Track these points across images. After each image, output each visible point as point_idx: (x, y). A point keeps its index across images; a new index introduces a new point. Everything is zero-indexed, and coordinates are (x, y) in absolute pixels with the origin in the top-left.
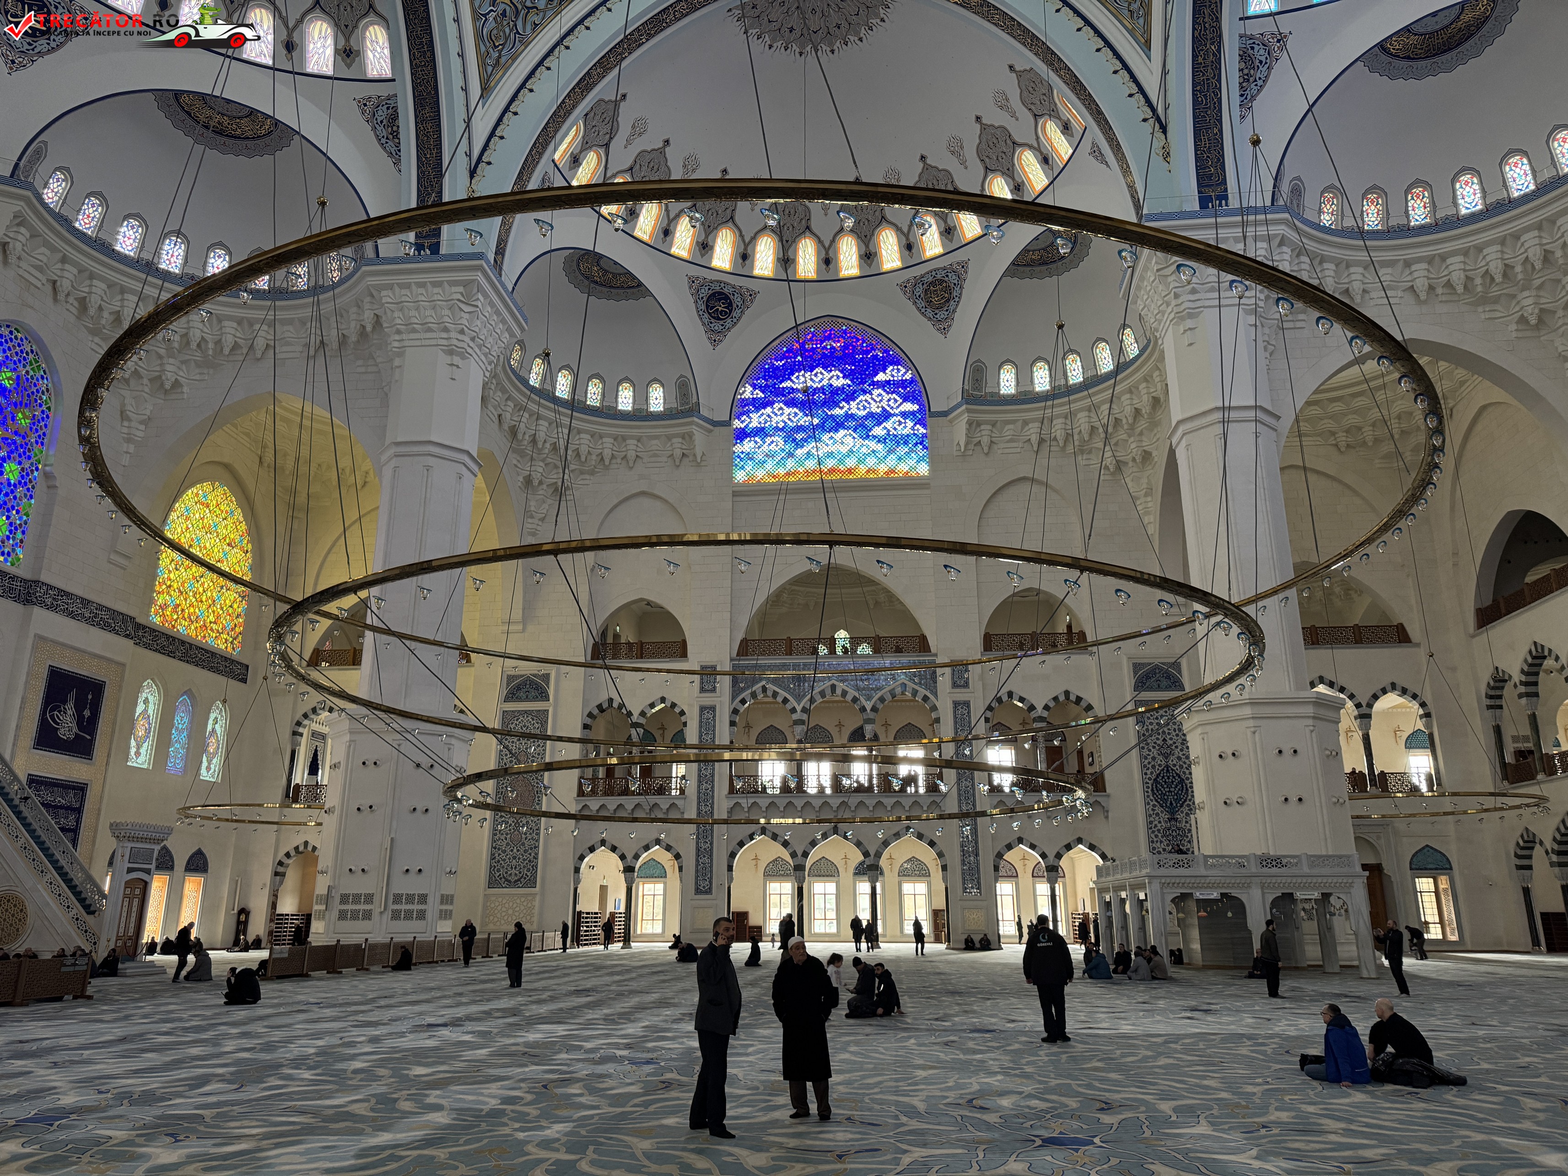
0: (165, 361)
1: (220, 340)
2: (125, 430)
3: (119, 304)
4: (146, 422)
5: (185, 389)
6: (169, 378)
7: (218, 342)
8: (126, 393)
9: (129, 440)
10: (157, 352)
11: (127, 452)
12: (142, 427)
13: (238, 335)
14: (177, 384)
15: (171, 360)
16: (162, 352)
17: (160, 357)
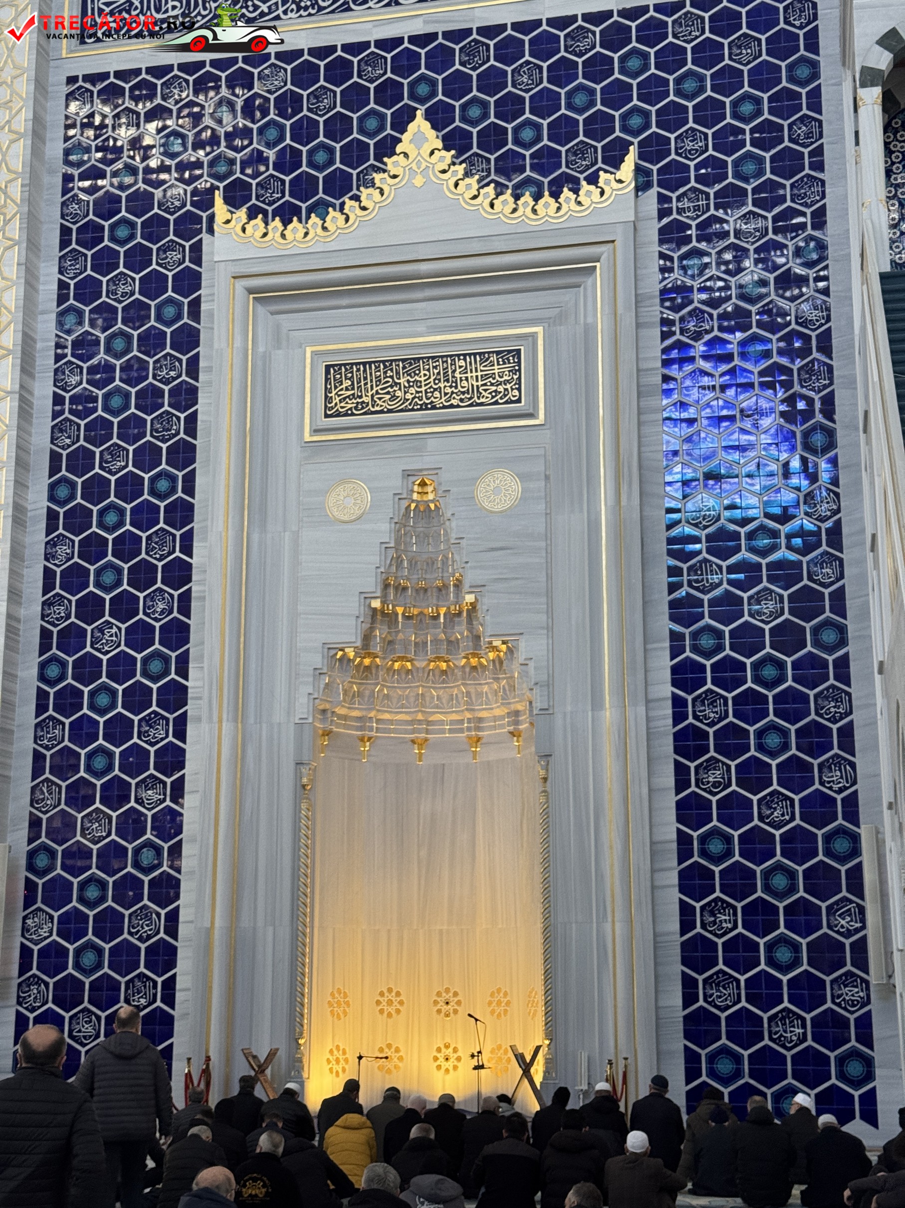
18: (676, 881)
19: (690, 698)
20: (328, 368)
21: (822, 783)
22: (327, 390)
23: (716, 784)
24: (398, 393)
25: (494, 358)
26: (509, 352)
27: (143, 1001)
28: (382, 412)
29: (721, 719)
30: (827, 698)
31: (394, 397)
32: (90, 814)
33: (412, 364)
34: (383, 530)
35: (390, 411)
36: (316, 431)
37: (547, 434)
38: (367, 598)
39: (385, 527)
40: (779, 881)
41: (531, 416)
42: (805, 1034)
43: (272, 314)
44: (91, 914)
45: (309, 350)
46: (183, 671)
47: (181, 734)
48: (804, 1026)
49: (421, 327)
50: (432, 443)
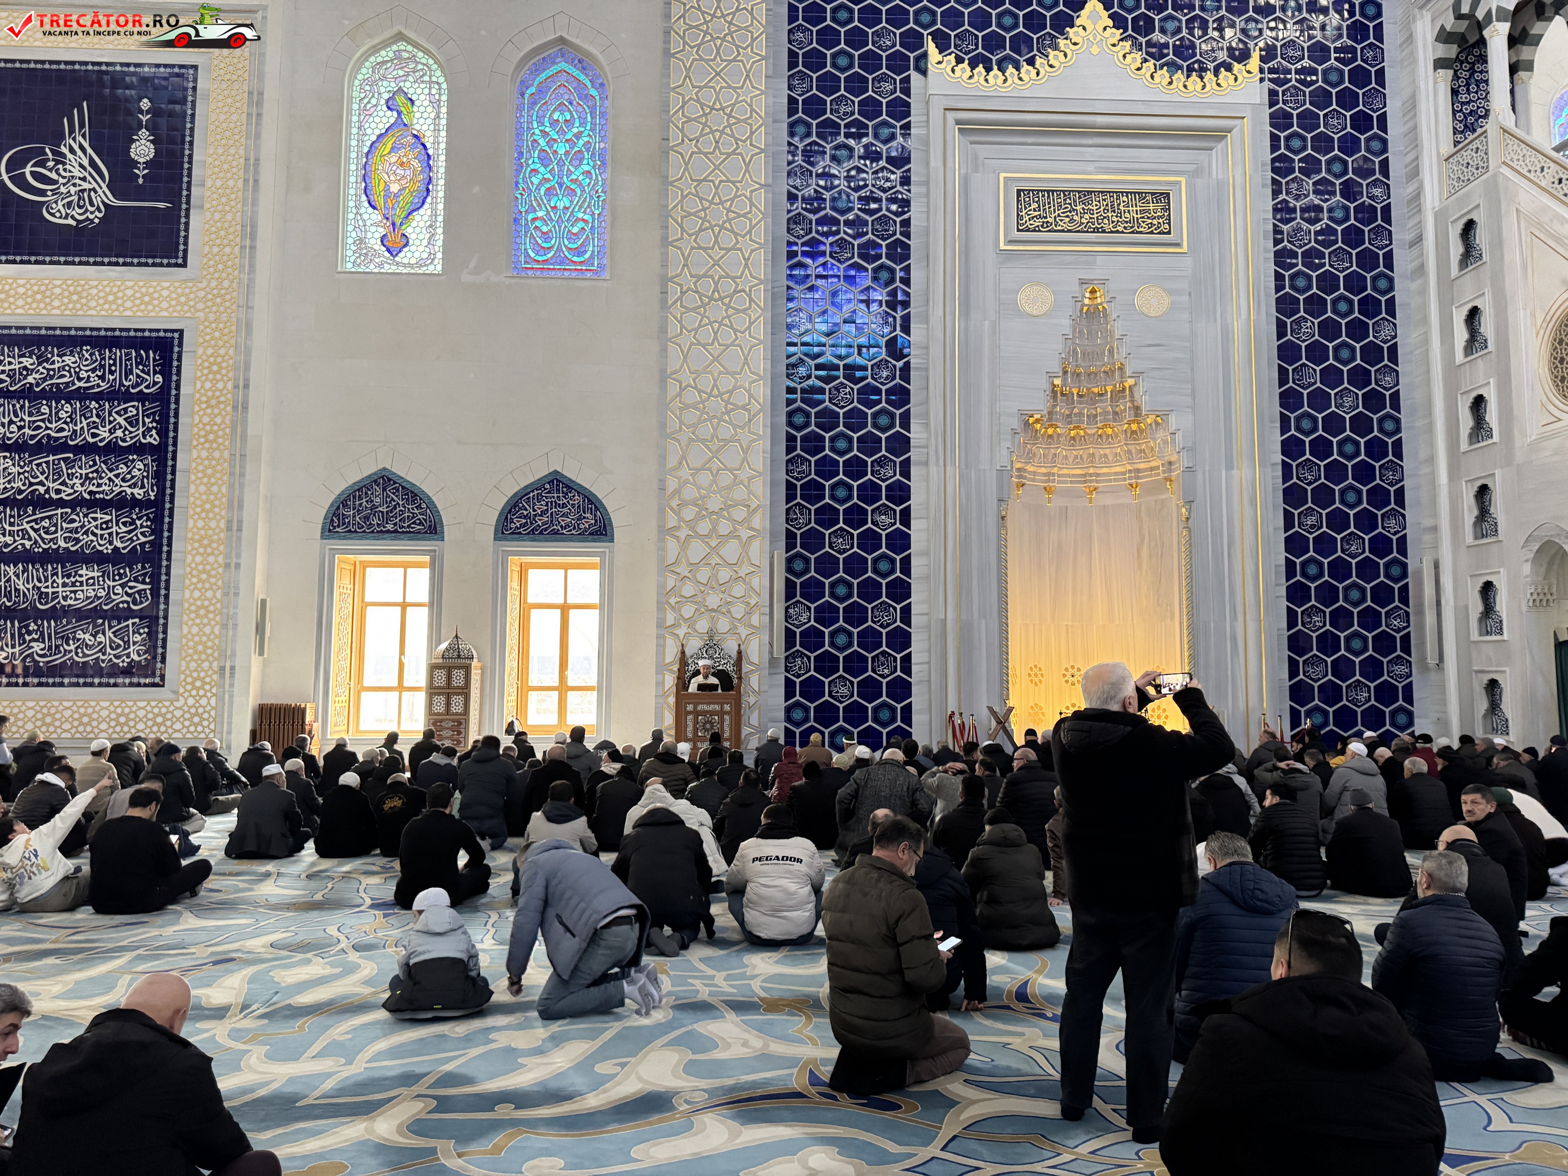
18: (1284, 593)
19: (1294, 464)
20: (1019, 192)
21: (1383, 528)
22: (1019, 210)
23: (1312, 526)
24: (1075, 217)
25: (1149, 197)
26: (1162, 194)
27: (886, 671)
28: (1063, 231)
29: (1315, 481)
30: (1387, 469)
31: (1072, 220)
32: (836, 531)
33: (1086, 195)
34: (1065, 324)
35: (1069, 231)
36: (1011, 242)
37: (1188, 262)
38: (1051, 376)
39: (1067, 322)
40: (1355, 595)
41: (1178, 245)
42: (1370, 697)
43: (971, 143)
44: (841, 606)
45: (1002, 175)
46: (906, 425)
47: (906, 474)
48: (1369, 692)
49: (1091, 167)
50: (1099, 259)
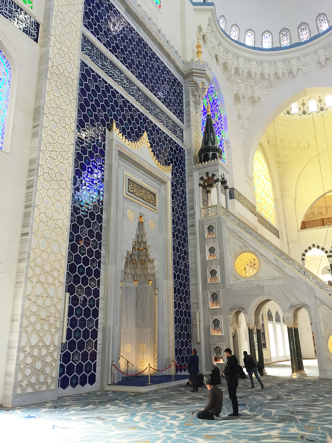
0: (254, 88)
1: (276, 73)
2: (241, 124)
3: (237, 64)
4: (248, 119)
5: (262, 100)
6: (256, 95)
7: (276, 74)
8: (239, 107)
9: (242, 128)
10: (250, 85)
11: (243, 134)
12: (246, 121)
13: (284, 68)
14: (259, 98)
15: (257, 87)
16: (252, 84)
17: (252, 87)
18: (174, 320)
19: (175, 281)
20: (128, 179)
21: (187, 302)
22: (128, 185)
23: (177, 300)
24: (139, 193)
25: (152, 194)
27: (90, 348)
29: (178, 286)
30: (188, 285)
32: (79, 286)
33: (141, 187)
34: (136, 225)
35: (138, 197)
36: (126, 194)
37: (158, 216)
38: (133, 241)
40: (184, 321)
41: (157, 210)
44: (78, 319)
45: (125, 172)
48: (186, 351)
50: (143, 208)
